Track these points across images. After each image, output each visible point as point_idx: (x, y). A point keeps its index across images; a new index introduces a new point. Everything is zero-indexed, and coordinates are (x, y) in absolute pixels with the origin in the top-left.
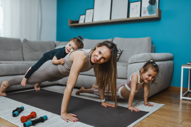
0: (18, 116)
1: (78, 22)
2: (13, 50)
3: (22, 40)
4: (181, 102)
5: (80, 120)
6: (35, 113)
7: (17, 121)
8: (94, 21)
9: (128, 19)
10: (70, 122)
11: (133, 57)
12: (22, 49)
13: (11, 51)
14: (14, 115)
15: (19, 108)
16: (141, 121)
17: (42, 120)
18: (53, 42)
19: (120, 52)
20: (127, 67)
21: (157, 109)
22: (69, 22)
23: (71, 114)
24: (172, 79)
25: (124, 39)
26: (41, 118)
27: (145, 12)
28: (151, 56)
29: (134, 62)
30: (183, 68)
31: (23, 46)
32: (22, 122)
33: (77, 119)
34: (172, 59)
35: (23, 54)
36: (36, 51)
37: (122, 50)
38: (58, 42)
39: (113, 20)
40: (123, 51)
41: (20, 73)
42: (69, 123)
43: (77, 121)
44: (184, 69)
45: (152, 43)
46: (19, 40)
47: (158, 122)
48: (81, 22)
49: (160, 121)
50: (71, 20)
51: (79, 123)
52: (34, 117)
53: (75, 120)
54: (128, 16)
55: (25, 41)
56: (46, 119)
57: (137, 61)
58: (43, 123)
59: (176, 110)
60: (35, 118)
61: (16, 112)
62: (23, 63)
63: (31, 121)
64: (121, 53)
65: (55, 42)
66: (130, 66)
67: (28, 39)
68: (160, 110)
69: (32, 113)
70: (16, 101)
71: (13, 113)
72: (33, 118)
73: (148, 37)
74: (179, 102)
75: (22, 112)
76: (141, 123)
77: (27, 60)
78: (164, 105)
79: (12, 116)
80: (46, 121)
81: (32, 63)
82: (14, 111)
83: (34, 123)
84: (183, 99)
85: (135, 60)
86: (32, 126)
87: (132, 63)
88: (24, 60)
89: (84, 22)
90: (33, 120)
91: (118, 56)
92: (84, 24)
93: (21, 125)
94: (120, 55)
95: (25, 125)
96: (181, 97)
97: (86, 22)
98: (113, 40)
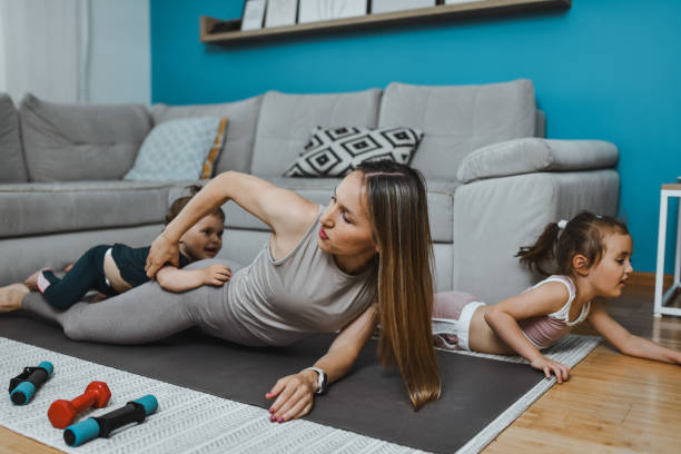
0: (34, 403)
1: (237, 25)
3: (17, 99)
4: (657, 327)
6: (104, 385)
7: (34, 422)
8: (303, 19)
9: (441, 9)
11: (475, 155)
12: (21, 137)
14: (19, 399)
15: (33, 369)
16: (532, 403)
17: (137, 413)
18: (143, 108)
19: (412, 141)
20: (452, 195)
22: (202, 27)
25: (425, 88)
26: (132, 406)
29: (479, 175)
30: (665, 194)
31: (24, 126)
32: (56, 426)
34: (612, 164)
35: (24, 157)
36: (78, 143)
37: (418, 133)
38: (160, 108)
39: (378, 15)
40: (422, 136)
41: (21, 230)
44: (669, 198)
46: (6, 101)
47: (601, 406)
48: (251, 25)
49: (604, 401)
50: (209, 20)
52: (101, 403)
55: (32, 102)
56: (154, 410)
57: (494, 172)
58: (142, 426)
60: (104, 406)
61: (25, 387)
63: (95, 419)
64: (418, 143)
65: (150, 107)
66: (462, 190)
67: (42, 96)
69: (93, 385)
71: (10, 390)
72: (95, 406)
73: (523, 81)
74: (652, 329)
75: (47, 384)
76: (532, 411)
77: (40, 181)
79: (10, 402)
80: (152, 418)
81: (68, 191)
82: (14, 383)
83: (107, 427)
84: (665, 317)
85: (486, 167)
86: (101, 442)
87: (470, 181)
88: (29, 180)
89: (263, 24)
90: (100, 413)
91: (404, 157)
92: (264, 32)
93: (55, 438)
94: (413, 154)
95: (70, 439)
96: (656, 311)
97: (269, 24)
98: (381, 95)
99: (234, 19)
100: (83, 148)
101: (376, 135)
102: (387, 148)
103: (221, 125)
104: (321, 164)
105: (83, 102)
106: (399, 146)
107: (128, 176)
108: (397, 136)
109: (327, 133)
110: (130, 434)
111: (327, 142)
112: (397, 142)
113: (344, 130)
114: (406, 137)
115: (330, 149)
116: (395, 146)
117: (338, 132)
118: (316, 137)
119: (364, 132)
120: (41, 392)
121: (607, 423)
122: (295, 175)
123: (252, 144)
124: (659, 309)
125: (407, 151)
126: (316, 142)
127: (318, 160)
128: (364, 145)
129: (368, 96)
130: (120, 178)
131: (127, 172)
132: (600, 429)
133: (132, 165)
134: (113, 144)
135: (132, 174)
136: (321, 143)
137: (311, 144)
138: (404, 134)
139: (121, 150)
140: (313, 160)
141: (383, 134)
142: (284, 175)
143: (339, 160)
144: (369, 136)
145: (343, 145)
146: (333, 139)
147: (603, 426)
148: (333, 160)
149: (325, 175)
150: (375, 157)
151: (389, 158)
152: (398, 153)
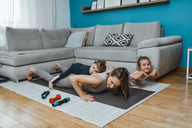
0: (46, 98)
1: (90, 8)
2: (33, 40)
3: (40, 30)
4: (187, 82)
5: (96, 100)
6: (60, 95)
7: (46, 102)
8: (105, 7)
9: (138, 4)
10: (89, 102)
11: (141, 43)
12: (41, 39)
13: (32, 41)
14: (44, 98)
15: (46, 92)
17: (66, 101)
18: (68, 29)
19: (131, 37)
20: (137, 52)
21: (163, 89)
22: (82, 9)
23: (89, 95)
24: (180, 60)
25: (134, 23)
26: (65, 99)
28: (158, 41)
29: (142, 47)
30: (189, 50)
31: (42, 36)
32: (51, 103)
33: (94, 99)
35: (42, 43)
36: (54, 39)
37: (132, 35)
38: (72, 29)
39: (123, 5)
40: (133, 35)
42: (87, 103)
43: (94, 101)
44: (190, 51)
45: (162, 27)
46: (38, 30)
48: (93, 8)
49: (164, 99)
50: (83, 7)
51: (95, 102)
53: (92, 100)
54: (138, 1)
55: (43, 30)
56: (69, 100)
57: (146, 47)
58: (67, 103)
59: (180, 90)
60: (60, 99)
61: (44, 95)
62: (44, 52)
64: (132, 37)
65: (70, 29)
66: (139, 51)
67: (45, 28)
68: (166, 89)
69: (58, 95)
70: (42, 86)
72: (58, 99)
73: (157, 21)
74: (186, 82)
75: (49, 95)
76: (147, 101)
77: (46, 49)
78: (170, 85)
79: (42, 98)
81: (52, 52)
82: (42, 95)
83: (60, 103)
84: (189, 79)
85: (144, 46)
86: (59, 106)
87: (140, 49)
88: (43, 48)
89: (96, 8)
90: (59, 101)
91: (129, 41)
92: (96, 10)
93: (50, 105)
94: (131, 40)
95: (53, 106)
96: (187, 77)
97: (97, 8)
98: (124, 25)
99: (89, 6)
100: (55, 40)
101: (122, 36)
102: (125, 39)
103: (86, 33)
104: (109, 43)
105: (55, 29)
106: (127, 38)
107: (65, 46)
108: (127, 36)
109: (111, 35)
110: (64, 105)
111: (111, 38)
112: (127, 37)
113: (115, 34)
114: (129, 36)
115: (111, 39)
116: (126, 38)
117: (113, 35)
118: (108, 36)
119: (120, 35)
120: (48, 97)
121: (162, 104)
122: (103, 46)
123: (94, 37)
124: (188, 77)
125: (129, 39)
126: (108, 38)
127: (109, 42)
128: (119, 38)
129: (121, 25)
130: (64, 47)
131: (65, 45)
132: (160, 105)
133: (66, 43)
134: (62, 39)
135: (66, 46)
136: (109, 38)
137: (107, 38)
138: (129, 35)
139: (63, 40)
140: (107, 42)
141: (124, 35)
142: (101, 46)
143: (113, 42)
144: (120, 36)
145: (114, 38)
146: (112, 37)
147: (161, 104)
148: (112, 42)
149: (110, 45)
150: (122, 41)
151: (125, 41)
152: (127, 40)
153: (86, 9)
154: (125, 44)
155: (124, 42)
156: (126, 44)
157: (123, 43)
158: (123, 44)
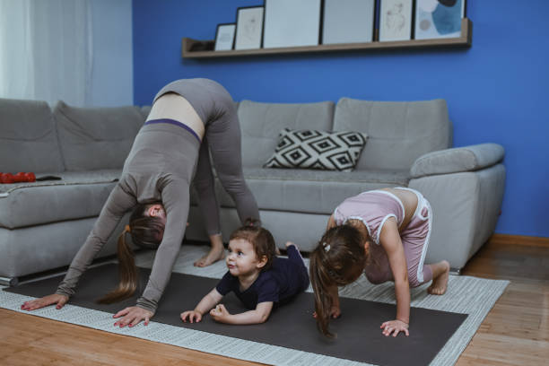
2: (33, 140)
8: (267, 46)
9: (376, 45)
11: (423, 158)
12: (58, 136)
19: (361, 142)
22: (184, 46)
27: (425, 26)
28: (474, 155)
31: (59, 126)
35: (61, 152)
37: (365, 136)
39: (328, 46)
40: (368, 138)
54: (376, 36)
57: (438, 171)
64: (365, 143)
66: (414, 182)
68: (508, 294)
73: (440, 100)
78: (508, 282)
85: (431, 168)
87: (420, 177)
88: (66, 170)
89: (234, 47)
91: (356, 154)
92: (234, 53)
94: (362, 151)
97: (238, 48)
98: (334, 106)
99: (209, 39)
101: (334, 137)
102: (344, 147)
104: (295, 159)
106: (352, 146)
108: (350, 138)
109: (295, 134)
111: (298, 143)
112: (351, 143)
113: (310, 133)
114: (356, 139)
115: (300, 147)
116: (350, 146)
117: (304, 134)
118: (286, 137)
119: (325, 135)
122: (274, 167)
125: (357, 149)
126: (288, 143)
127: (292, 155)
128: (327, 145)
129: (324, 107)
136: (293, 143)
137: (284, 143)
138: (355, 136)
140: (288, 155)
141: (339, 136)
142: (264, 166)
143: (309, 156)
144: (329, 138)
145: (310, 145)
146: (302, 140)
148: (304, 156)
149: (298, 167)
150: (336, 154)
151: (346, 155)
152: (352, 151)
153: (196, 46)
154: (347, 162)
155: (344, 158)
156: (350, 165)
157: (340, 160)
158: (342, 163)
